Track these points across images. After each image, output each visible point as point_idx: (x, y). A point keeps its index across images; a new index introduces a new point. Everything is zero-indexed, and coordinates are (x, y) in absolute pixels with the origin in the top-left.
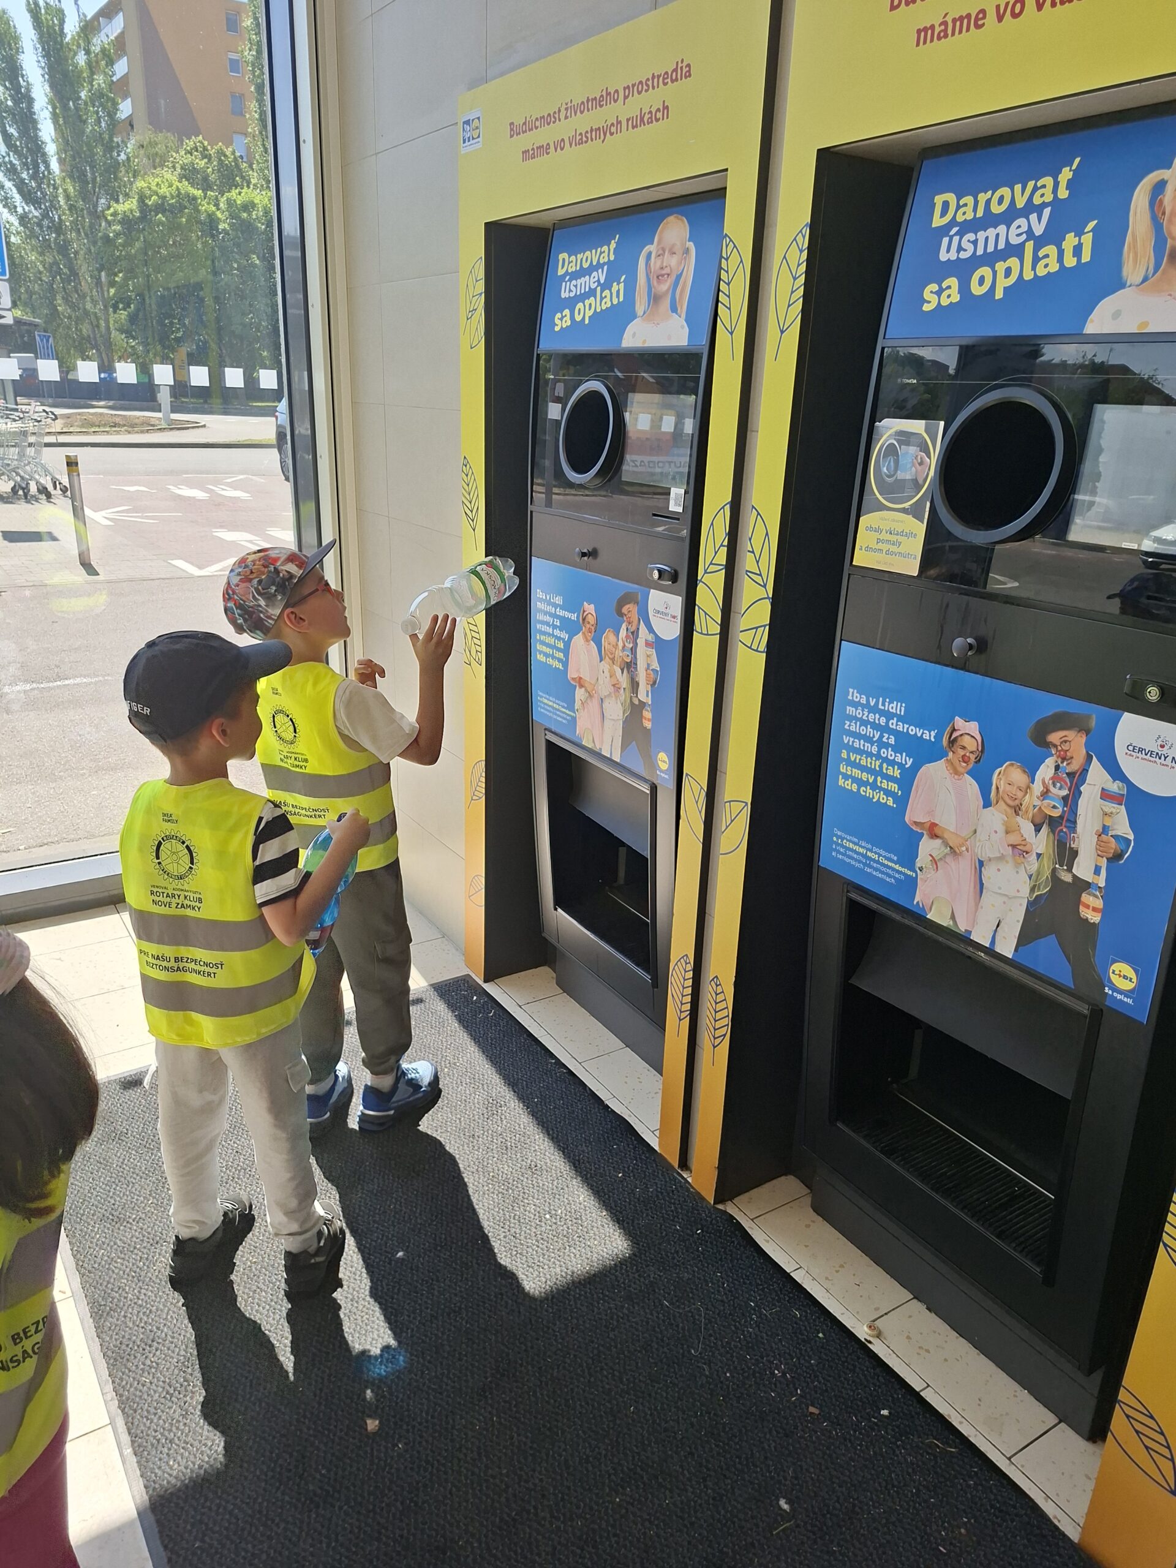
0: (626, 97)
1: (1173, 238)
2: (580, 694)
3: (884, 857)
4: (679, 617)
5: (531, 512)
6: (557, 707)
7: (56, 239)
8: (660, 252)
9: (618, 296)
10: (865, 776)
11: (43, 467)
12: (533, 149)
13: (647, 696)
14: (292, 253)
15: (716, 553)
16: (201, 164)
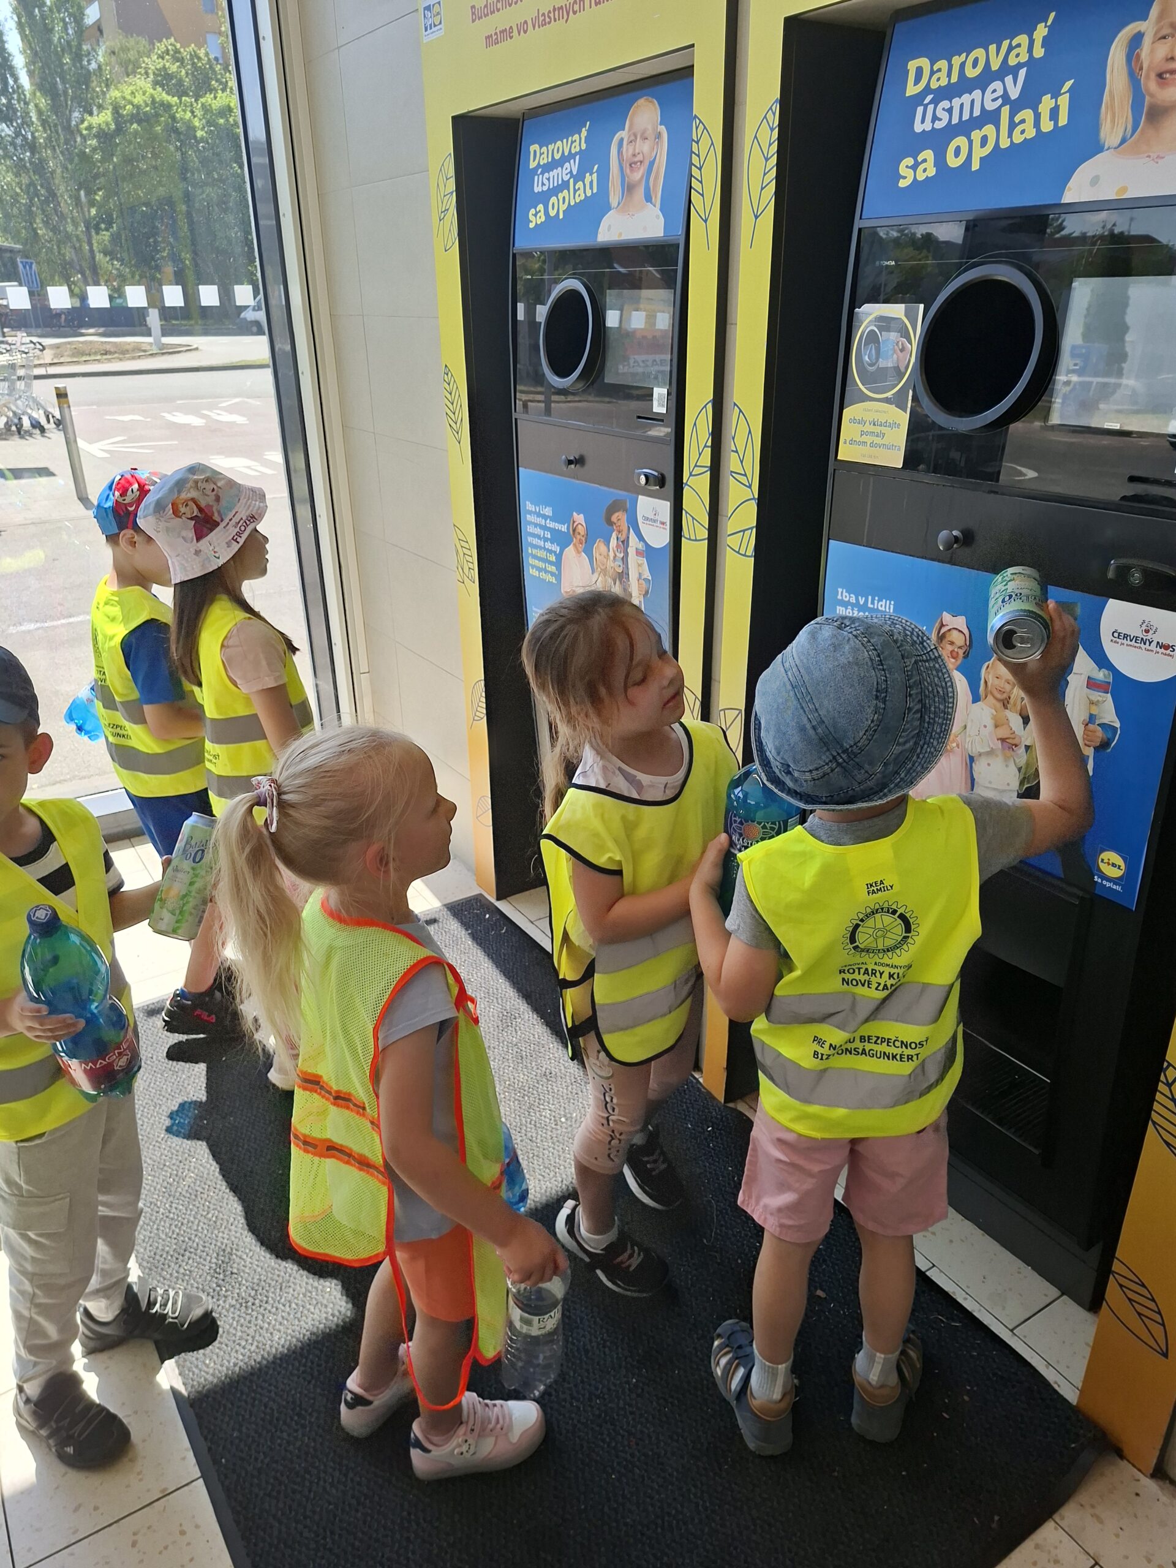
1: (1151, 99)
4: (668, 523)
5: (516, 419)
7: (30, 158)
8: (632, 138)
9: (591, 188)
11: (35, 400)
12: (496, 34)
14: (260, 160)
15: (700, 454)
16: (174, 68)
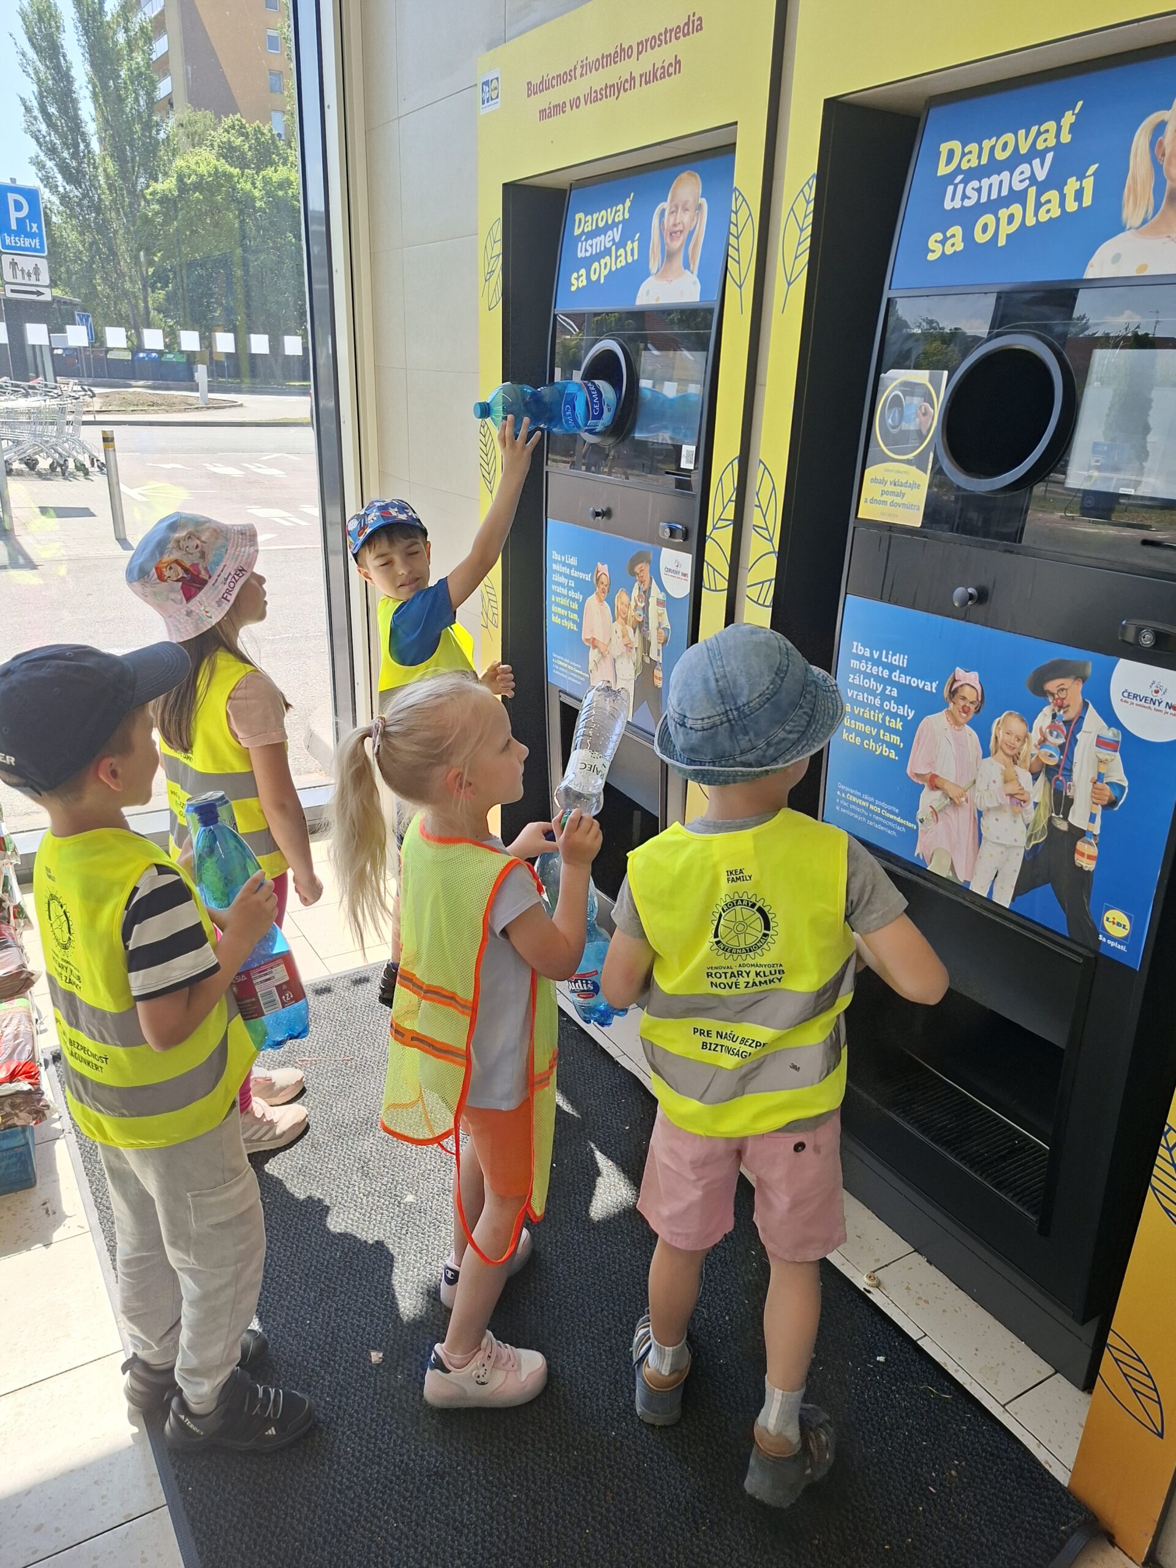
0: (639, 53)
1: (1172, 180)
2: (593, 654)
3: (887, 809)
4: (689, 575)
5: (547, 472)
6: (571, 668)
7: (96, 218)
8: (674, 209)
9: (632, 255)
10: (868, 729)
11: (81, 444)
12: (550, 108)
13: (659, 655)
14: (316, 228)
15: (724, 508)
16: (238, 142)
